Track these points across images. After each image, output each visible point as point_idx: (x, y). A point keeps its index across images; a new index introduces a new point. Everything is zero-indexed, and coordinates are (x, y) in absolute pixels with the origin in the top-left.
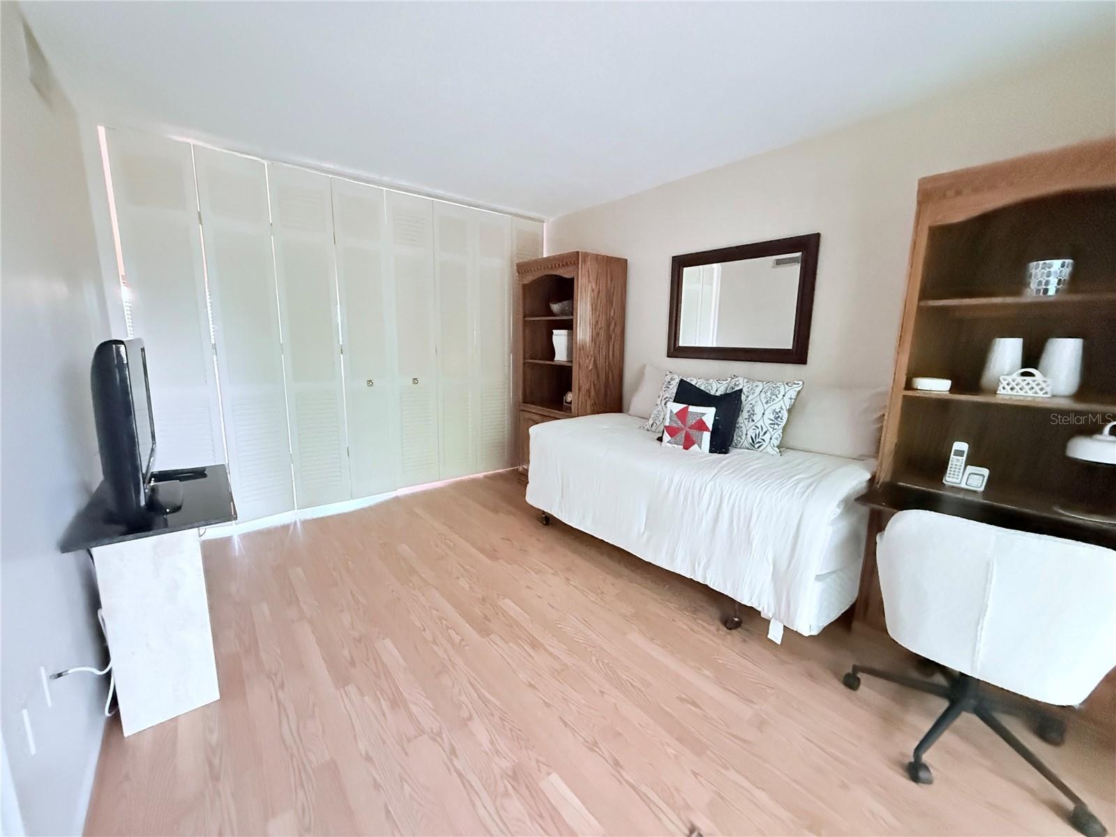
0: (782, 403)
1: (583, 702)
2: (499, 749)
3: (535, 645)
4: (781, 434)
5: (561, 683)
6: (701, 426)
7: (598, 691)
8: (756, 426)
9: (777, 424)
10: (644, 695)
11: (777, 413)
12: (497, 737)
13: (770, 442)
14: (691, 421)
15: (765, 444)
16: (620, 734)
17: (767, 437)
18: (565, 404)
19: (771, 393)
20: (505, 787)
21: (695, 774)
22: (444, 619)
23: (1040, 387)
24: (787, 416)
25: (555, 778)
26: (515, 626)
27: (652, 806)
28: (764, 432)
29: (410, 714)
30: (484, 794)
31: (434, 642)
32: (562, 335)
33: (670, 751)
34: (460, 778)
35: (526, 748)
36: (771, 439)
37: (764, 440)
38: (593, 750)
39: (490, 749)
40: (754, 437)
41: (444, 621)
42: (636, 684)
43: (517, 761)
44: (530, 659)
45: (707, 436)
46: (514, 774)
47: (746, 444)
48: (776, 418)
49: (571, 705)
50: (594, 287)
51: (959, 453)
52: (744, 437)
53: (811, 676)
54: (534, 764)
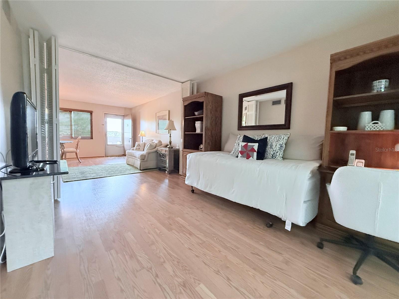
0: (283, 142)
1: (212, 255)
2: (177, 274)
3: (191, 234)
4: (283, 153)
5: (203, 248)
6: (253, 150)
7: (218, 251)
8: (273, 150)
9: (281, 149)
10: (237, 252)
11: (281, 145)
12: (176, 269)
13: (279, 156)
14: (249, 149)
15: (277, 157)
16: (228, 267)
17: (278, 154)
18: (199, 149)
19: (279, 138)
20: (180, 290)
21: (263, 283)
22: (153, 225)
23: (381, 127)
24: (285, 146)
25: (202, 285)
26: (182, 227)
27: (245, 296)
28: (276, 152)
29: (138, 261)
30: (170, 293)
31: (149, 233)
32: (199, 123)
33: (250, 273)
34: (160, 286)
35: (189, 273)
36: (279, 154)
37: (277, 155)
38: (218, 274)
39: (173, 274)
40: (273, 154)
41: (153, 226)
42: (233, 248)
43: (185, 279)
44: (189, 239)
45: (255, 154)
46: (184, 285)
47: (270, 157)
48: (281, 147)
49: (207, 257)
50: (211, 105)
51: (352, 154)
52: (269, 155)
53: (303, 244)
54: (193, 280)
